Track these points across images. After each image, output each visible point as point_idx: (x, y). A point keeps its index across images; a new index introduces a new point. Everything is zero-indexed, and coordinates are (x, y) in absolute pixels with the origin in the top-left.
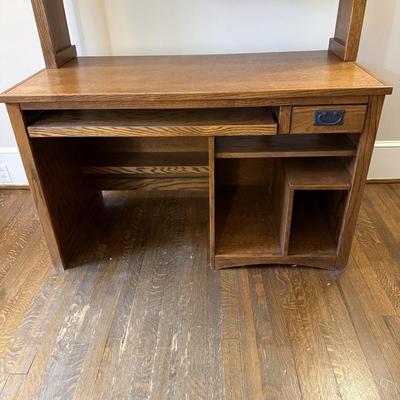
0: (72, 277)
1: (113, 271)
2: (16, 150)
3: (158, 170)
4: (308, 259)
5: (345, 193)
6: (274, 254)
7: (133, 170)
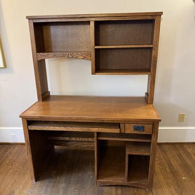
0: (42, 185)
1: (59, 183)
2: (22, 128)
3: (78, 139)
4: (136, 184)
5: (149, 157)
6: (122, 181)
7: (67, 139)
